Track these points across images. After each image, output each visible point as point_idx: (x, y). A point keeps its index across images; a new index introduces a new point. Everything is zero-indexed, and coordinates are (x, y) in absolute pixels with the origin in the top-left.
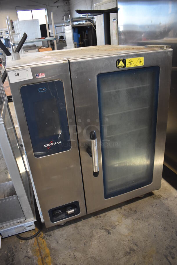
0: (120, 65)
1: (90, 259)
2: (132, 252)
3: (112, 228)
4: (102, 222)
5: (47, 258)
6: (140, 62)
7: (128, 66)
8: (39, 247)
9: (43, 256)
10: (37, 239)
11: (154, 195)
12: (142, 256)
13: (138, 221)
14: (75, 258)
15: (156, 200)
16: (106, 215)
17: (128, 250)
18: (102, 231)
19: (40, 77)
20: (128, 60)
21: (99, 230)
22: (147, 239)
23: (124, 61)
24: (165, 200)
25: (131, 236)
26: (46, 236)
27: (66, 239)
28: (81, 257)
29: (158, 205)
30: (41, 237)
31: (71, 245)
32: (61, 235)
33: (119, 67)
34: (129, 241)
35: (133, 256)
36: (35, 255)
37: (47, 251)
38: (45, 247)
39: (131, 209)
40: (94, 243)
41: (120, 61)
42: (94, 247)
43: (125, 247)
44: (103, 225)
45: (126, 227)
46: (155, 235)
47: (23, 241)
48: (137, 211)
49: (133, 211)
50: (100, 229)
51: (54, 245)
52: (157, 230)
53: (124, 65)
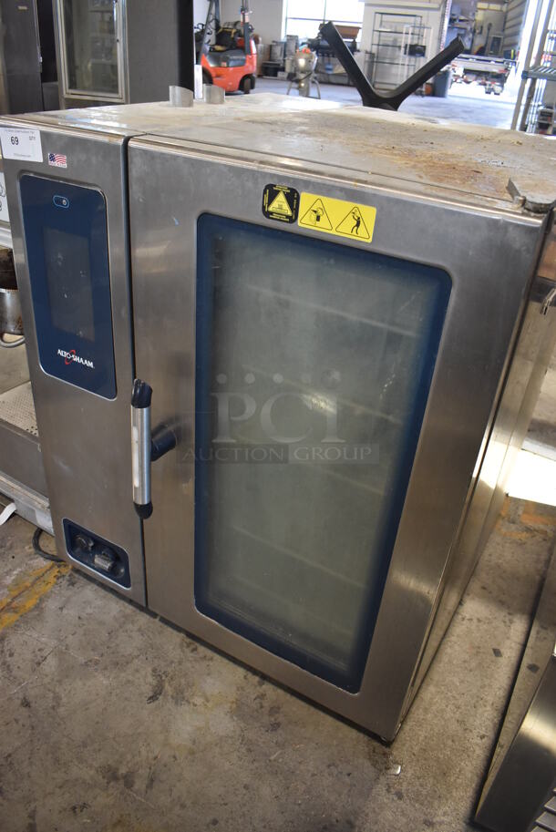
0: (273, 207)
1: (52, 695)
2: (122, 782)
3: (172, 697)
4: (180, 663)
5: (13, 614)
6: (358, 225)
7: (305, 222)
8: (33, 584)
9: (14, 604)
10: (51, 568)
11: (387, 750)
12: (122, 816)
13: (244, 750)
14: (39, 664)
15: (367, 763)
16: (211, 659)
17: (123, 771)
18: (150, 679)
19: (56, 164)
20: (307, 200)
21: (150, 669)
22: (188, 803)
23: (293, 198)
24: (388, 791)
25: (175, 757)
26: (67, 577)
27: (79, 618)
28: (47, 676)
29: (347, 779)
30: (59, 572)
31: (70, 636)
32: (84, 602)
33: (272, 213)
34: (155, 758)
35: (110, 792)
36: (9, 590)
37: (30, 604)
38: (36, 593)
39: (274, 710)
40: (102, 679)
41: (278, 192)
42: (89, 687)
43: (129, 757)
44: (169, 670)
45: (199, 729)
46: (215, 822)
47: (32, 550)
48: (280, 731)
49: (273, 719)
50: (154, 670)
51: (51, 605)
52: (240, 821)
53: (289, 213)
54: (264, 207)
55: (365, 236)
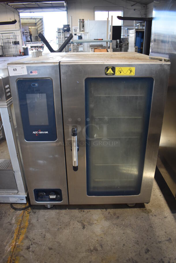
0: (108, 72)
1: (56, 243)
2: (94, 251)
3: (88, 225)
4: (83, 216)
5: (24, 229)
6: (131, 72)
7: (117, 74)
8: (22, 219)
9: (22, 227)
10: (24, 212)
11: (145, 208)
12: (102, 258)
13: (116, 226)
14: (45, 237)
15: (144, 213)
16: (90, 211)
17: (92, 248)
18: (79, 224)
19: (33, 74)
20: (117, 69)
21: (76, 222)
22: (114, 245)
23: (113, 69)
24: (152, 216)
25: (102, 237)
26: (31, 212)
27: (45, 220)
28: (50, 239)
29: (142, 219)
30: (27, 212)
31: (47, 226)
32: (43, 216)
33: (108, 74)
34: (97, 240)
35: (94, 255)
36: (16, 224)
37: (27, 224)
38: (27, 220)
39: (115, 214)
40: (66, 231)
41: (109, 68)
42: (64, 235)
43: (91, 244)
44: (82, 219)
45: (101, 228)
46: (124, 245)
47: (13, 210)
48: (120, 218)
49: (116, 216)
50: (78, 221)
51: (34, 221)
52: (129, 241)
53: (113, 73)
54: (105, 73)
55: (133, 74)
